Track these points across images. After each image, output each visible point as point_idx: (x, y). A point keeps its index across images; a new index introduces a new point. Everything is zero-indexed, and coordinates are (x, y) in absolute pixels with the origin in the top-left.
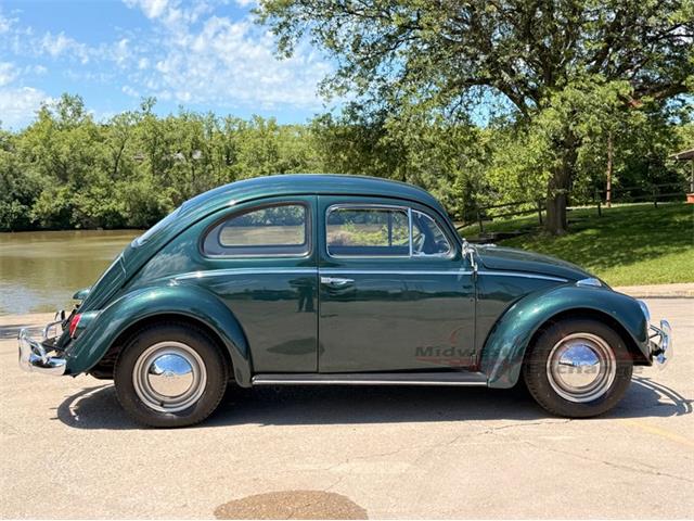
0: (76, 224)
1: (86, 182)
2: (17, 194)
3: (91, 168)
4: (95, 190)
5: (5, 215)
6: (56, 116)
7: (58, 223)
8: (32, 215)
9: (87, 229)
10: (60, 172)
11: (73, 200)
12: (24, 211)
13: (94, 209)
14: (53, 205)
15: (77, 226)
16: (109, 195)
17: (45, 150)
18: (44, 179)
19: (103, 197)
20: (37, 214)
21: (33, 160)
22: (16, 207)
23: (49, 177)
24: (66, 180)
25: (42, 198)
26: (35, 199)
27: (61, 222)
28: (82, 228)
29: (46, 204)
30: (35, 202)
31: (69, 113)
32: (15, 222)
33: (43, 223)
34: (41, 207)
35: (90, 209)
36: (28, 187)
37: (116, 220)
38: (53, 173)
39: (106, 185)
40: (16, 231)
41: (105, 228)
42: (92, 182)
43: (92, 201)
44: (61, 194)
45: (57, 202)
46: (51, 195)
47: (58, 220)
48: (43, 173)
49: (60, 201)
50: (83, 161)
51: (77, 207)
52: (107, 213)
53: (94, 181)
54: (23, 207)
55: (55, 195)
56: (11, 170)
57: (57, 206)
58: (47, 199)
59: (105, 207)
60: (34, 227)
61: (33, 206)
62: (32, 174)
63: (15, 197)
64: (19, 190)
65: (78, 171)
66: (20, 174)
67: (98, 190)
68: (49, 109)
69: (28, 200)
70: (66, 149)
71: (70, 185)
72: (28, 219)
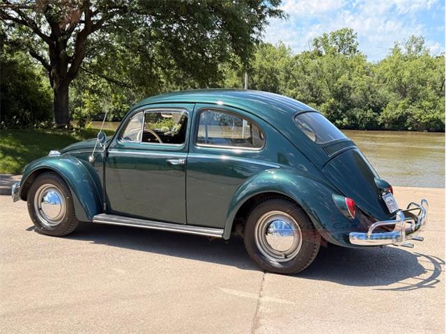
0: (408, 126)
1: (419, 98)
2: (371, 105)
3: (424, 87)
4: (425, 103)
5: (362, 119)
6: (404, 51)
7: (397, 126)
8: (380, 120)
9: (416, 131)
10: (402, 90)
11: (408, 110)
12: (375, 116)
13: (423, 117)
14: (394, 113)
15: (409, 129)
16: (434, 107)
17: (393, 75)
18: (390, 95)
19: (430, 108)
20: (383, 119)
21: (384, 82)
22: (370, 114)
23: (394, 94)
24: (405, 96)
25: (387, 108)
26: (383, 108)
27: (399, 125)
28: (413, 130)
29: (389, 113)
30: (382, 111)
31: (413, 49)
32: (368, 124)
33: (386, 125)
34: (386, 114)
35: (420, 117)
36: (379, 100)
37: (438, 125)
38: (397, 90)
39: (434, 100)
40: (368, 130)
41: (429, 131)
42: (424, 98)
43: (422, 111)
44: (400, 106)
45: (397, 111)
46: (393, 106)
47: (396, 124)
48: (390, 91)
49: (400, 110)
50: (419, 83)
51: (411, 115)
52: (432, 120)
53: (425, 97)
54: (374, 113)
55: (397, 106)
56: (369, 89)
57: (397, 114)
58: (391, 109)
59: (431, 116)
60: (381, 128)
61: (381, 113)
62: (383, 91)
63: (370, 107)
64: (373, 102)
65: (415, 89)
66: (375, 91)
67: (427, 103)
68: (400, 46)
69: (378, 109)
70: (407, 73)
71: (407, 99)
72: (377, 122)
